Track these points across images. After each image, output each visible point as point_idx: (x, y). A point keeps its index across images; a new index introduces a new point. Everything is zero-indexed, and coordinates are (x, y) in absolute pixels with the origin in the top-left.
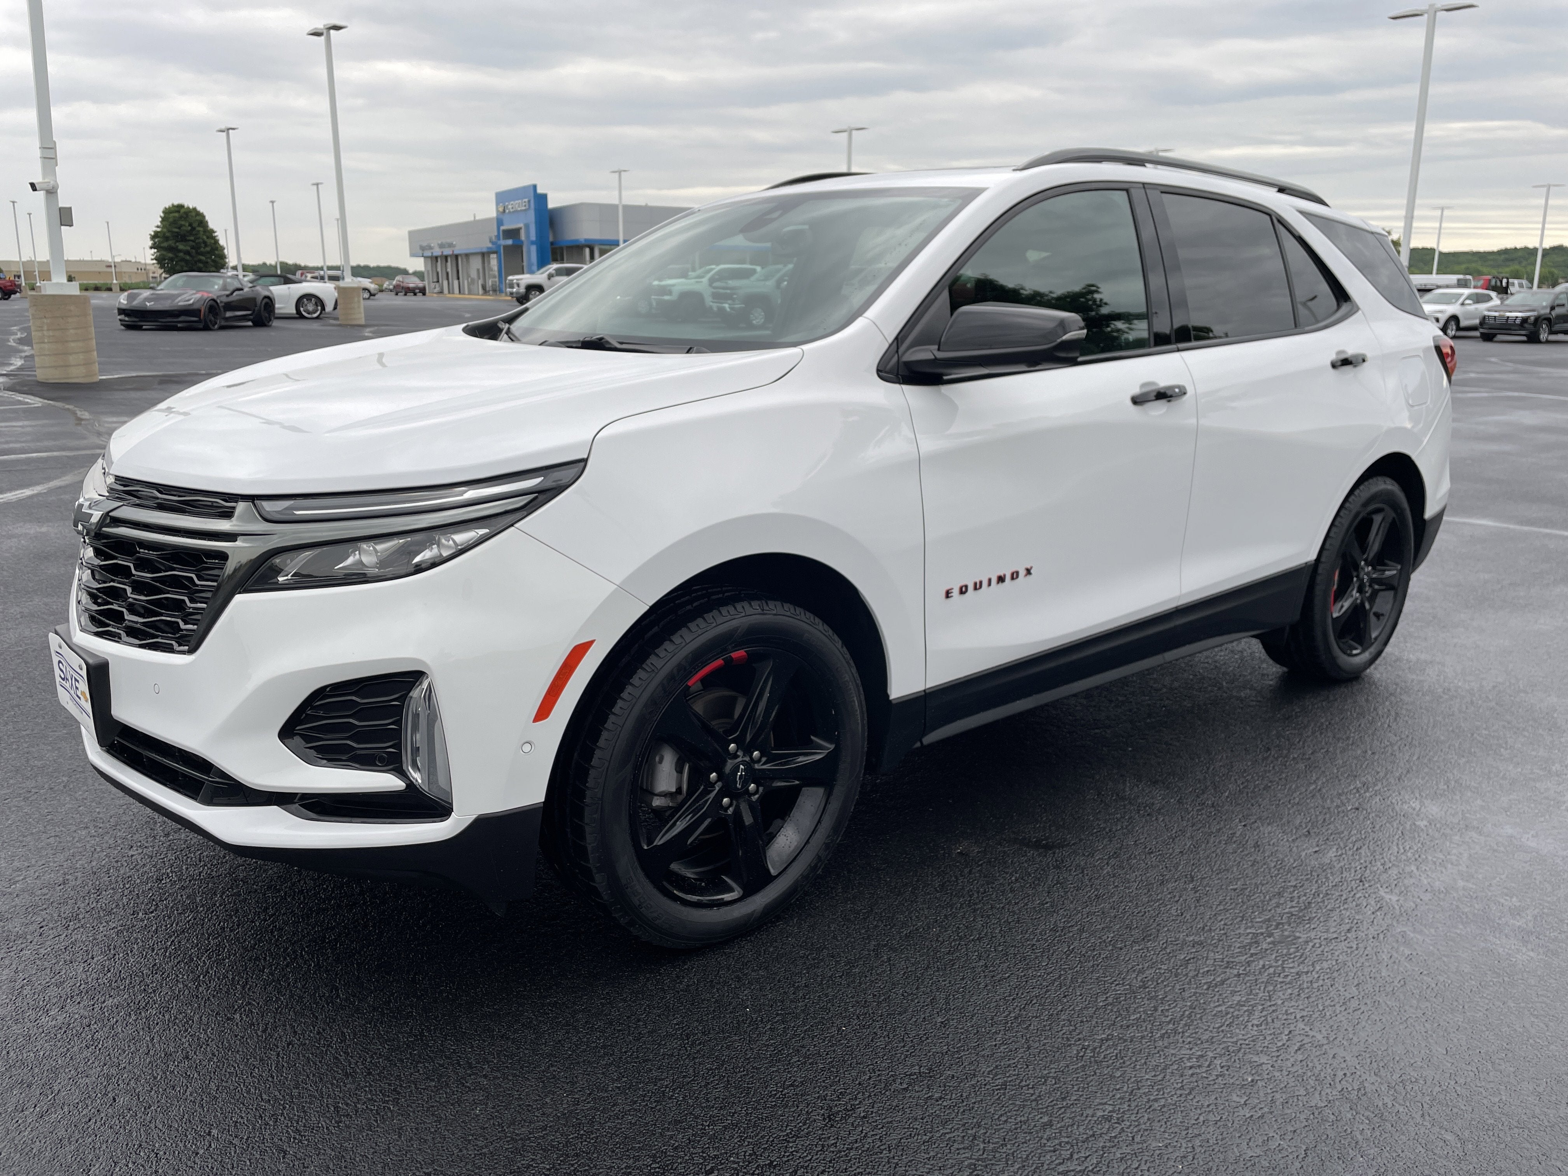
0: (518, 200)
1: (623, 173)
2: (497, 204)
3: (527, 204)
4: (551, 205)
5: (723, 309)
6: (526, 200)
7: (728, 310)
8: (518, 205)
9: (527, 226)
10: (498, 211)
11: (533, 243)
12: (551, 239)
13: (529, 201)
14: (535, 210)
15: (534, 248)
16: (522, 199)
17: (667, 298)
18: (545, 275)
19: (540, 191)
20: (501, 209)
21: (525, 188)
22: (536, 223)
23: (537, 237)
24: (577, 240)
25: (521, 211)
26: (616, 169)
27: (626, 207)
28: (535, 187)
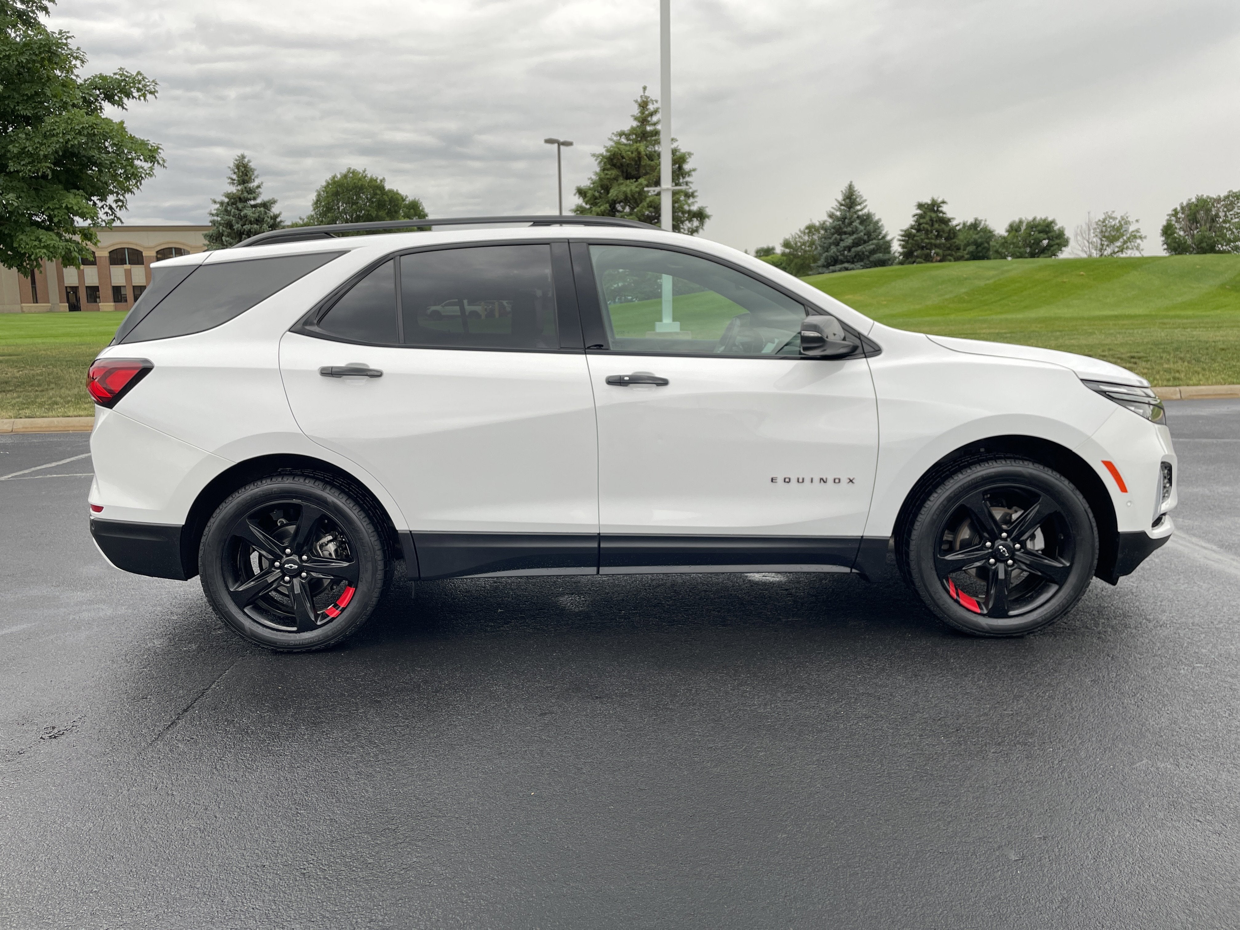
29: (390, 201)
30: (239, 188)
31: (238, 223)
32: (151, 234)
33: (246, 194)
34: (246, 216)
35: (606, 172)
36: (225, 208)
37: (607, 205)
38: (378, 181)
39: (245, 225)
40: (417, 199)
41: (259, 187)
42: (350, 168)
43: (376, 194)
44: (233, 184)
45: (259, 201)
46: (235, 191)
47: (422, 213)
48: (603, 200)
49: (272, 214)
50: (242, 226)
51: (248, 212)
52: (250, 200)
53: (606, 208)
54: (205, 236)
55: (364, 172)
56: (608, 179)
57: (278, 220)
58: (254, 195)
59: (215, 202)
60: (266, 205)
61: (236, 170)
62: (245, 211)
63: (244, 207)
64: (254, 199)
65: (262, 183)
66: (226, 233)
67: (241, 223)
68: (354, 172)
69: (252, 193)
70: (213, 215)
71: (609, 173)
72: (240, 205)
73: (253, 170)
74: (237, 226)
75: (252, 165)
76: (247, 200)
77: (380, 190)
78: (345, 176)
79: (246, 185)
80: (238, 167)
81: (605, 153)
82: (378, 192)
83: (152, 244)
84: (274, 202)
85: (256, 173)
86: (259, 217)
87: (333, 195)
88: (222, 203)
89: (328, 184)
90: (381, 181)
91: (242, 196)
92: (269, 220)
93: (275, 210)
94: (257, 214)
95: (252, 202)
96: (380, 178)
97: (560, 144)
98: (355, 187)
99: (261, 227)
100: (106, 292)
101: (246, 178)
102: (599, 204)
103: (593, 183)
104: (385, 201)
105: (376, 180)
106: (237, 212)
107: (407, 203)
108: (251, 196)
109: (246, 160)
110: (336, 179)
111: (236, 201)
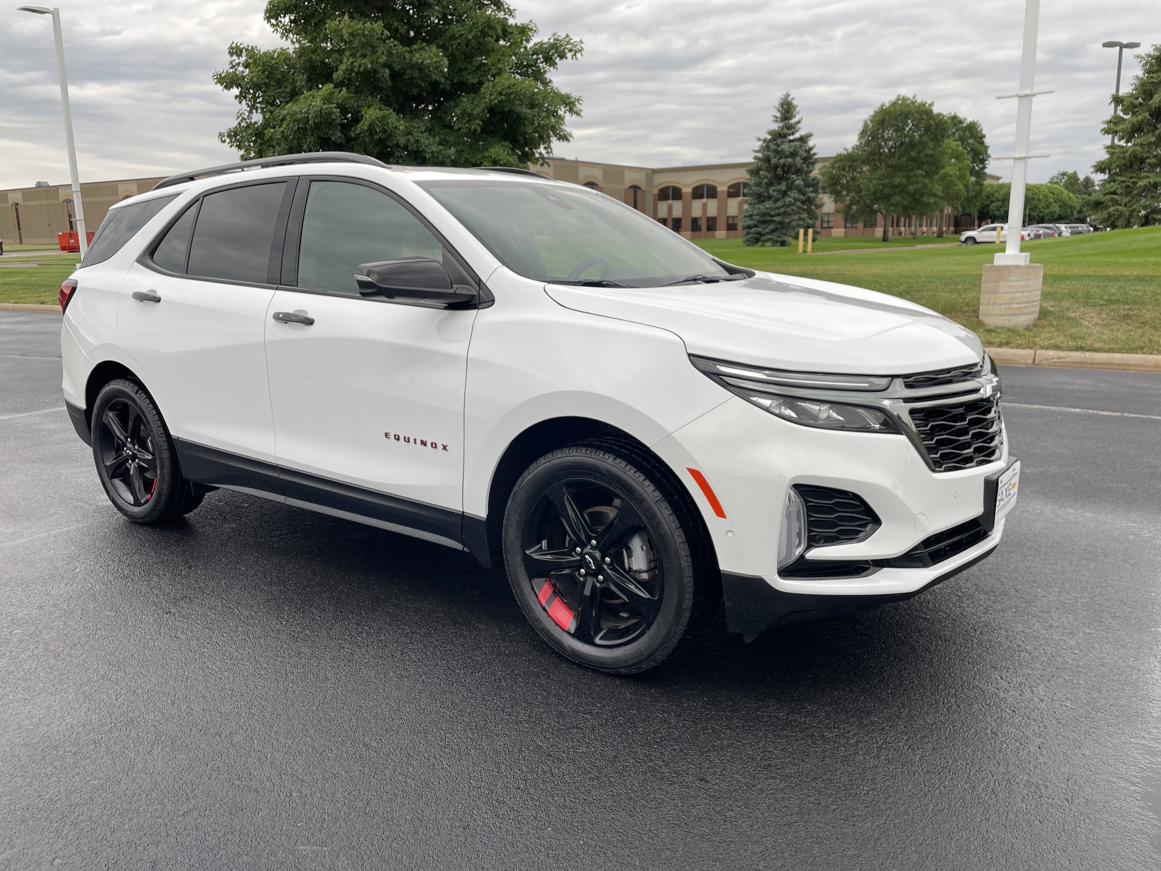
29: (937, 125)
30: (781, 124)
31: (775, 158)
32: (725, 171)
33: (785, 131)
34: (782, 151)
35: (1151, 75)
36: (767, 146)
37: (1147, 114)
38: (927, 105)
39: (781, 158)
40: (976, 120)
41: (799, 122)
42: (899, 96)
43: (922, 119)
44: (777, 121)
45: (797, 135)
46: (777, 128)
47: (979, 135)
48: (1144, 108)
49: (807, 148)
50: (778, 160)
51: (785, 147)
52: (789, 135)
53: (1145, 117)
54: (748, 171)
55: (914, 98)
56: (1152, 82)
57: (812, 152)
58: (793, 130)
59: (759, 140)
60: (803, 140)
61: (780, 109)
62: (783, 146)
63: (783, 142)
64: (793, 134)
65: (802, 118)
66: (763, 168)
67: (778, 157)
68: (904, 99)
69: (792, 128)
70: (756, 152)
71: (1155, 75)
72: (779, 141)
73: (795, 107)
74: (774, 161)
75: (795, 103)
76: (785, 136)
77: (927, 115)
78: (894, 104)
79: (787, 121)
80: (782, 105)
81: (1152, 53)
82: (925, 117)
83: (725, 180)
84: (810, 135)
85: (798, 109)
86: (794, 150)
87: (878, 124)
88: (765, 140)
89: (876, 113)
90: (930, 105)
91: (782, 132)
92: (803, 153)
93: (811, 143)
94: (793, 148)
95: (791, 138)
96: (929, 102)
97: (1122, 46)
98: (902, 113)
99: (794, 161)
100: (687, 223)
101: (788, 115)
102: (1137, 114)
103: (1136, 89)
104: (931, 125)
105: (924, 105)
106: (776, 147)
107: (964, 125)
108: (790, 131)
109: (790, 98)
110: (884, 108)
111: (778, 136)
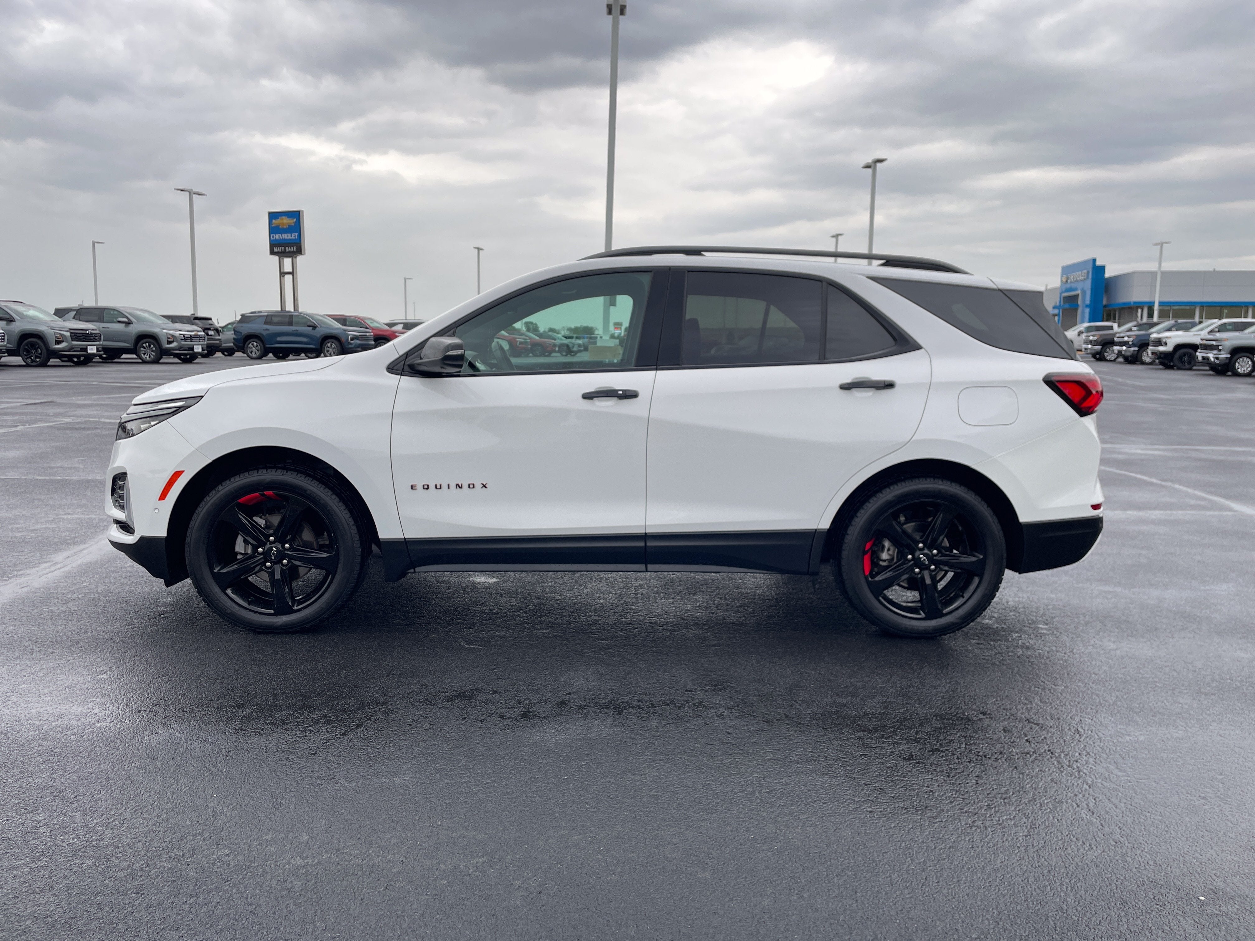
0: (1078, 271)
1: (1164, 245)
2: (1062, 275)
3: (1086, 275)
4: (1107, 275)
5: (1208, 359)
6: (1085, 271)
7: (1212, 359)
8: (1079, 275)
9: (1084, 292)
10: (1062, 281)
11: (1087, 306)
12: (1105, 302)
13: (1088, 273)
14: (1092, 278)
15: (1087, 311)
16: (1081, 271)
17: (1161, 349)
18: (1076, 332)
19: (1098, 263)
20: (1064, 280)
21: (1085, 262)
22: (1092, 289)
23: (1091, 300)
24: (1130, 303)
25: (1081, 280)
26: (1159, 242)
27: (1164, 273)
28: (1094, 260)
